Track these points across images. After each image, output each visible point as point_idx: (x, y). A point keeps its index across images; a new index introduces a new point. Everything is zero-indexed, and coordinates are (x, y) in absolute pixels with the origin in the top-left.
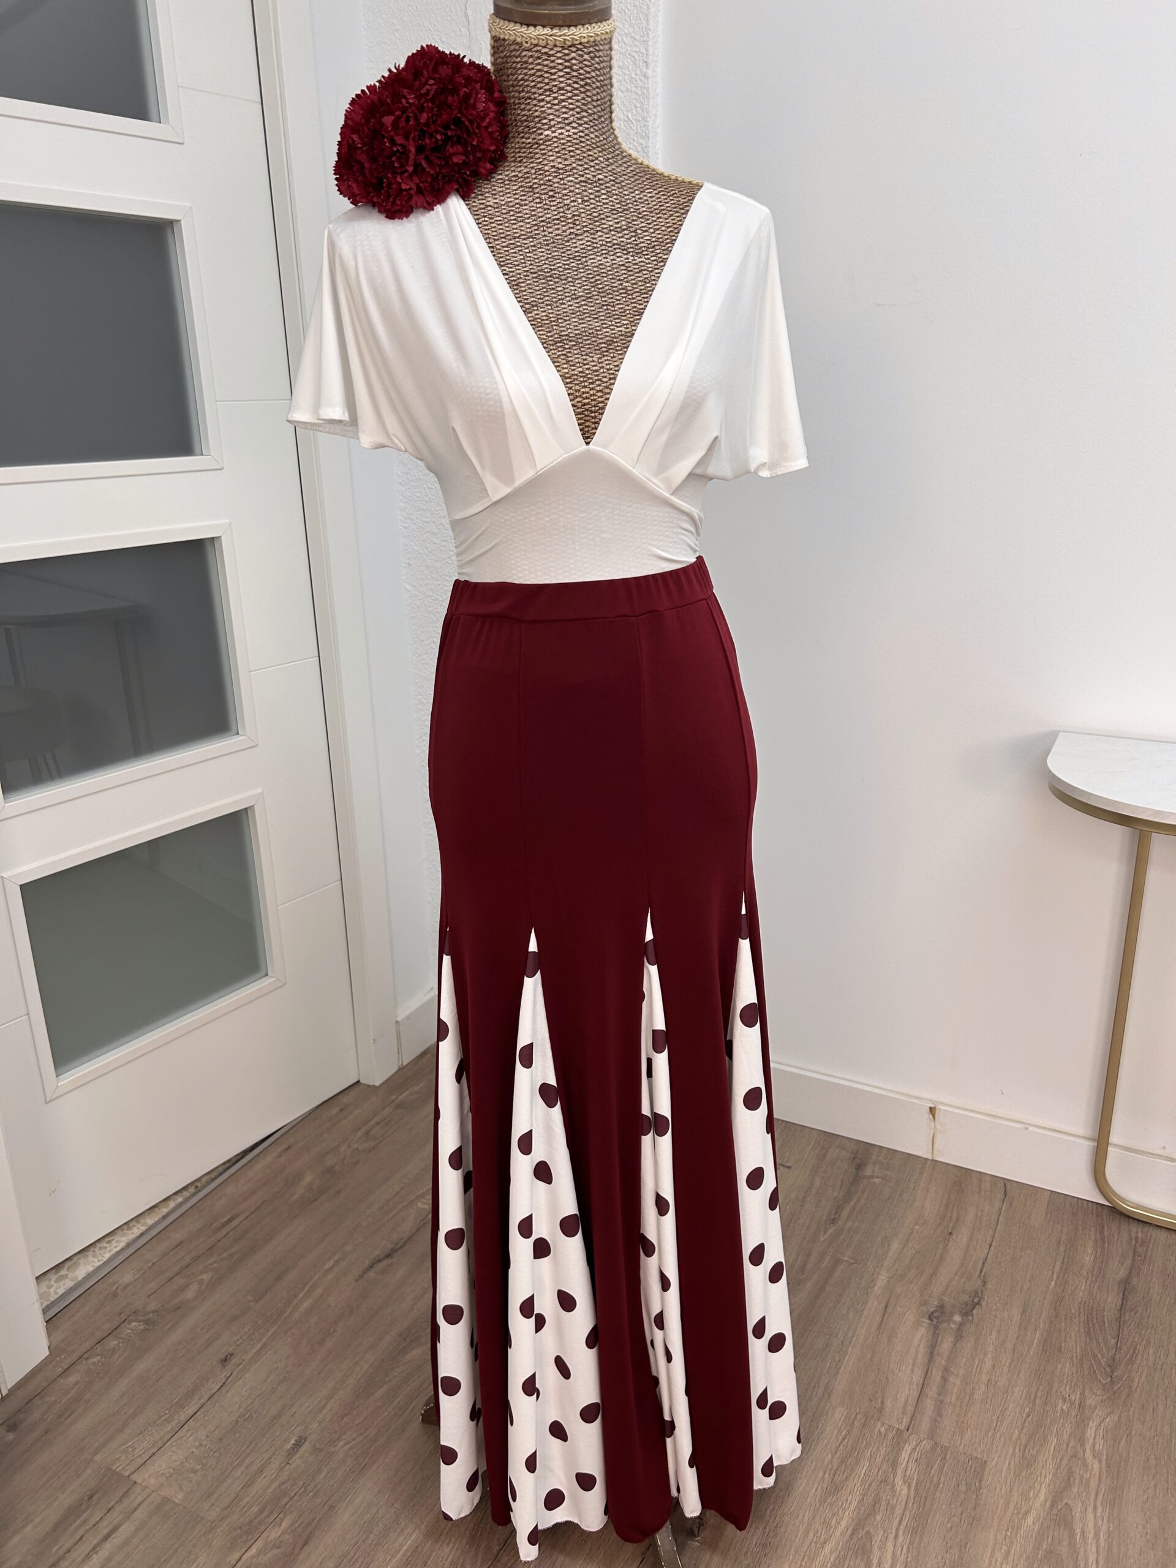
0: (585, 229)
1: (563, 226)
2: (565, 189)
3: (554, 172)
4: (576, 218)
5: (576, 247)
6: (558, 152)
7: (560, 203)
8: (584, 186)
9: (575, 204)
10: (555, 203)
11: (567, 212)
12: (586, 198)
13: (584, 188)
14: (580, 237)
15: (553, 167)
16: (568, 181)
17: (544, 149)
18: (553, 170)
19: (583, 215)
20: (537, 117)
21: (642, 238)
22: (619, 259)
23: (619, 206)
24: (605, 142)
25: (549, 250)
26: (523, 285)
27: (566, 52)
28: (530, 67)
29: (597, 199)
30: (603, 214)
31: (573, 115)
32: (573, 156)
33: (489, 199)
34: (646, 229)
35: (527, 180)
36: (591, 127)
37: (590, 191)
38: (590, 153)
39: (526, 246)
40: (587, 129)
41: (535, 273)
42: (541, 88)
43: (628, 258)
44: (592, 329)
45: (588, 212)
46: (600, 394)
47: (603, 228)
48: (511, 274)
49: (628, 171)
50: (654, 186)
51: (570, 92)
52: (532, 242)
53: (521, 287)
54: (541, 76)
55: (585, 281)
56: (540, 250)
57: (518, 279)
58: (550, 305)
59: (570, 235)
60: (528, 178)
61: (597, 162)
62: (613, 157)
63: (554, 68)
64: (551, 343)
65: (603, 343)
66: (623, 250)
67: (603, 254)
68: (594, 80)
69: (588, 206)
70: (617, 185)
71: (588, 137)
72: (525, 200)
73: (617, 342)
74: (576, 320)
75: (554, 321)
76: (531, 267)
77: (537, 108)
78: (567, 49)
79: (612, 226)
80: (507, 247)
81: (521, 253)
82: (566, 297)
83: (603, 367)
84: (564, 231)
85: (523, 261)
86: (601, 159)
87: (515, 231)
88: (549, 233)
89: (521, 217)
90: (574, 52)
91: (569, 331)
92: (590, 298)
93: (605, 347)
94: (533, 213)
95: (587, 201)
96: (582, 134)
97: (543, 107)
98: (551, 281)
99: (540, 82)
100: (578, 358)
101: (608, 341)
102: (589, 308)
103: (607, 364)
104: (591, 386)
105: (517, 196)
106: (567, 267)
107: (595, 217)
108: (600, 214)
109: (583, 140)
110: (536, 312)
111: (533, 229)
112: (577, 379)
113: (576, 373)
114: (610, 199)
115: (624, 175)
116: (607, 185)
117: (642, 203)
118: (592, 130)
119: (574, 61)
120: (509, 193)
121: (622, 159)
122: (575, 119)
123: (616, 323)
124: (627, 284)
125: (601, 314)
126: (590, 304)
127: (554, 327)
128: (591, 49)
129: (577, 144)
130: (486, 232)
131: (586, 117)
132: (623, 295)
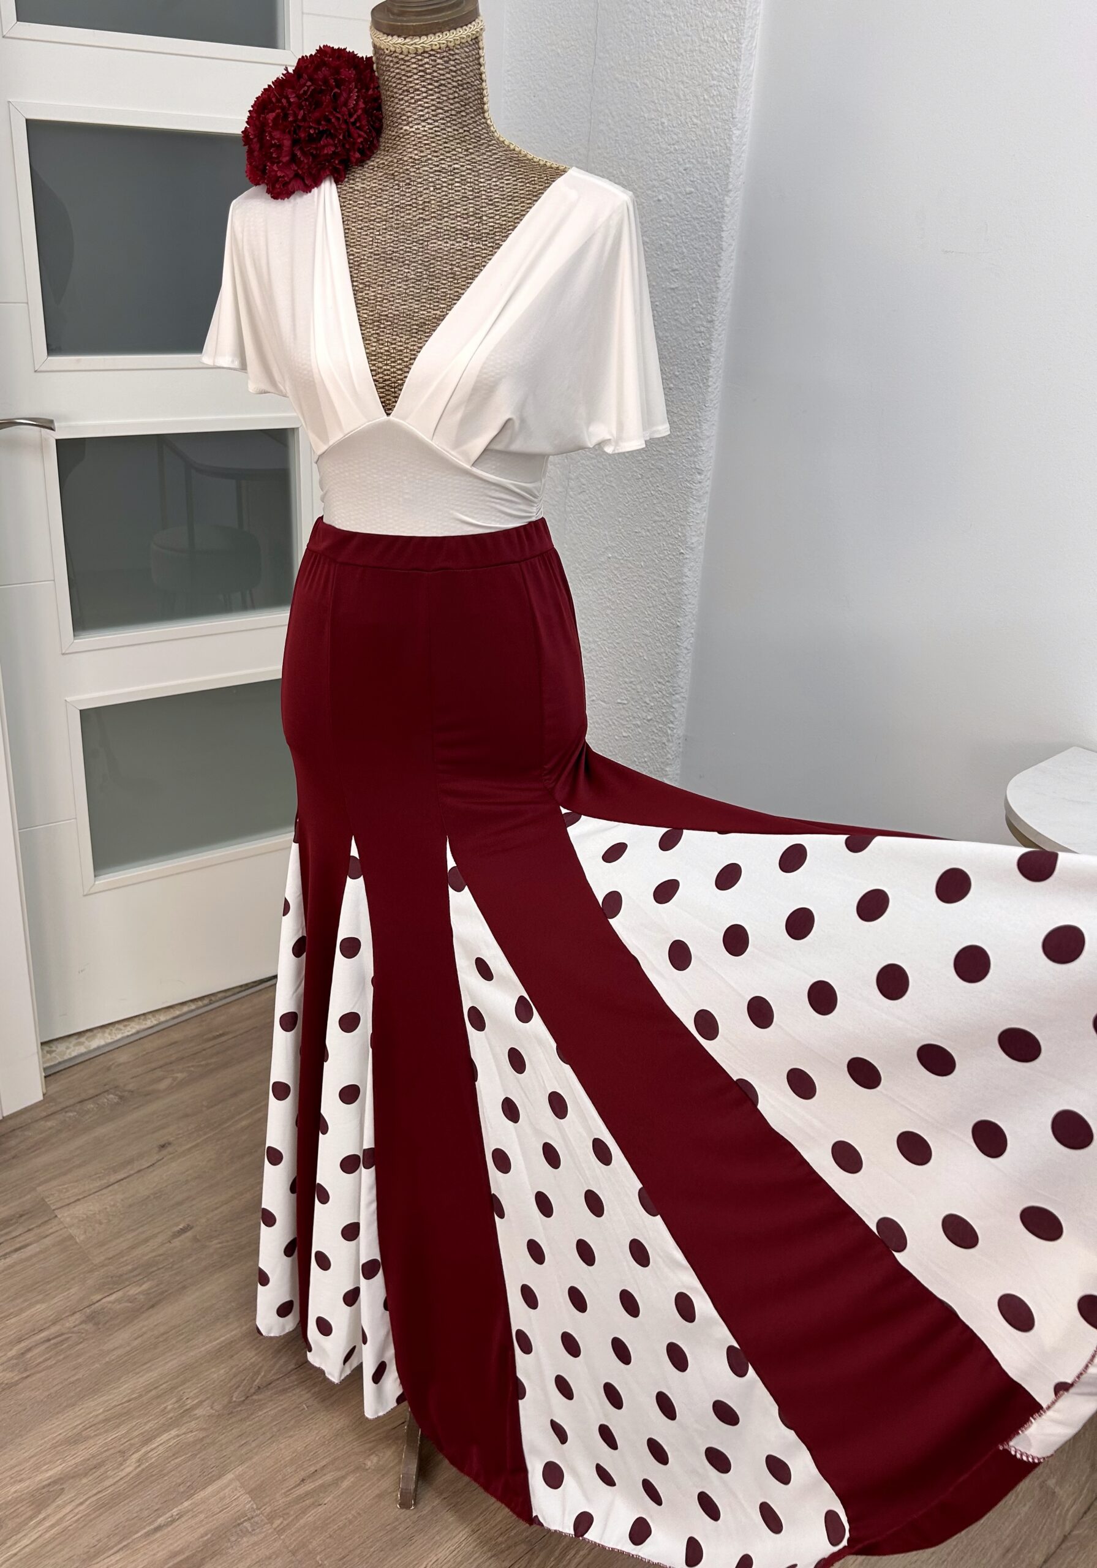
0: (433, 215)
1: (415, 211)
2: (420, 178)
3: (412, 162)
4: (426, 204)
5: (422, 231)
6: (415, 145)
7: (414, 190)
8: (438, 175)
9: (427, 191)
10: (410, 190)
11: (419, 199)
12: (438, 186)
13: (437, 177)
14: (427, 222)
15: (411, 158)
16: (424, 171)
17: (403, 142)
18: (410, 160)
19: (433, 202)
20: (399, 113)
21: (486, 224)
22: (458, 244)
23: (471, 193)
24: (466, 133)
25: (397, 233)
26: (364, 265)
27: (420, 57)
28: (392, 70)
29: (450, 187)
30: (453, 201)
31: (428, 113)
32: (429, 149)
33: (358, 184)
34: (492, 215)
35: (391, 168)
36: (449, 122)
37: (444, 180)
38: (446, 145)
39: (378, 229)
40: (443, 124)
41: (378, 254)
42: (400, 89)
43: (466, 244)
44: (411, 310)
45: (438, 199)
46: (399, 372)
47: (450, 214)
48: (357, 255)
49: (491, 159)
50: (514, 173)
51: (425, 92)
52: (385, 225)
53: (361, 267)
54: (400, 79)
55: (420, 264)
56: (389, 233)
57: (362, 259)
58: (381, 286)
59: (419, 219)
60: (392, 166)
61: (454, 152)
62: (475, 147)
63: (410, 71)
64: (369, 322)
65: (415, 325)
66: (464, 236)
67: (444, 239)
68: (450, 81)
69: (439, 193)
70: (473, 174)
71: (444, 132)
72: (387, 186)
73: (429, 325)
74: (400, 301)
75: (379, 301)
76: (376, 249)
77: (398, 106)
78: (420, 55)
79: (459, 212)
80: (361, 229)
81: (371, 235)
82: (398, 279)
83: (407, 348)
84: (414, 216)
85: (371, 243)
86: (460, 150)
87: (372, 214)
88: (402, 217)
89: (381, 201)
90: (427, 58)
91: (390, 311)
92: (419, 280)
93: (416, 329)
94: (391, 198)
95: (439, 189)
96: (437, 129)
97: (402, 105)
98: (389, 263)
99: (399, 84)
100: (388, 337)
101: (421, 323)
102: (415, 290)
103: (412, 345)
104: (392, 364)
105: (381, 182)
106: (408, 250)
107: (444, 204)
108: (450, 201)
109: (439, 134)
110: (366, 292)
111: (388, 213)
112: (381, 357)
113: (382, 351)
114: (463, 187)
115: (484, 163)
116: (463, 173)
117: (497, 190)
118: (449, 124)
119: (427, 66)
120: (375, 179)
121: (486, 148)
122: (430, 116)
123: (434, 306)
124: (457, 269)
125: (423, 297)
126: (417, 287)
127: (378, 307)
128: (445, 54)
129: (433, 138)
130: (348, 214)
131: (442, 114)
132: (450, 280)
